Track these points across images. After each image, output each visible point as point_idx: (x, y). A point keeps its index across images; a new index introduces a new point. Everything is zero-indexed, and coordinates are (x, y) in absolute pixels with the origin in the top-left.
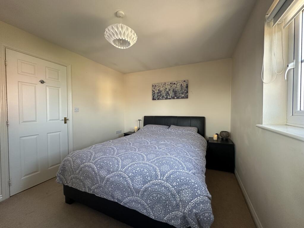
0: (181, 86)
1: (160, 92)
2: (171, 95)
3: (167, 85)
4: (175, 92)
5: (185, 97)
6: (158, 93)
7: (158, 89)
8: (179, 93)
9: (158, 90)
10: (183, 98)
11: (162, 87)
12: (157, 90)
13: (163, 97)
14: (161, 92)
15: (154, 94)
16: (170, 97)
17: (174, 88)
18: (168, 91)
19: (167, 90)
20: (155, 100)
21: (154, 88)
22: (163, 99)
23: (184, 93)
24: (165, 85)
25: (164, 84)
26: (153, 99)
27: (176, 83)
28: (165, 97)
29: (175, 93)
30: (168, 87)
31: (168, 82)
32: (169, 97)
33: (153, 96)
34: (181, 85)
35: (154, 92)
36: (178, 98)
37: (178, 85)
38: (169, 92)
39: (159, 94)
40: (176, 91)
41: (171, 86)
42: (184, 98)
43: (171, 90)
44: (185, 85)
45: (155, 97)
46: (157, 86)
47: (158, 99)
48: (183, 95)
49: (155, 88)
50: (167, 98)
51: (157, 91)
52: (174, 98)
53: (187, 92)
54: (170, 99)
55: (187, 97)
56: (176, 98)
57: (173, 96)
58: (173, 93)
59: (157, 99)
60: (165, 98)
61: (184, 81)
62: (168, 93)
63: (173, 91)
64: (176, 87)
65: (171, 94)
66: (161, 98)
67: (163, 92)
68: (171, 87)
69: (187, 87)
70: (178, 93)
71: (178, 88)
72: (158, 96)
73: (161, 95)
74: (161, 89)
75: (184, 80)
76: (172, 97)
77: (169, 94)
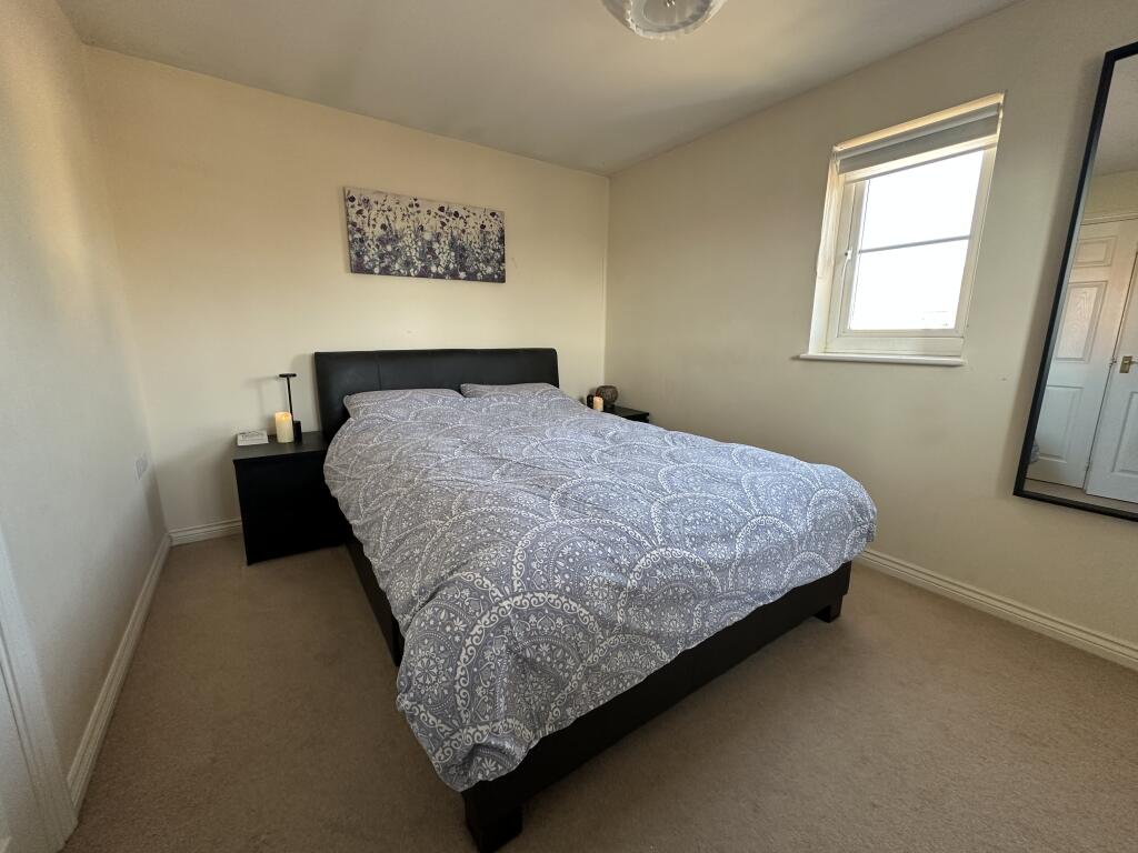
0: (481, 232)
1: (390, 237)
2: (443, 259)
3: (424, 210)
4: (460, 251)
5: (496, 276)
6: (380, 240)
7: (381, 220)
8: (477, 260)
9: (383, 227)
10: (488, 279)
11: (400, 216)
12: (378, 226)
13: (408, 264)
14: (397, 238)
15: (362, 240)
16: (441, 270)
17: (455, 233)
18: (430, 243)
19: (427, 236)
20: (370, 272)
21: (360, 212)
22: (409, 275)
23: (493, 263)
24: (415, 209)
25: (411, 206)
26: (359, 268)
27: (462, 213)
28: (419, 264)
29: (461, 256)
30: (432, 224)
31: (430, 201)
32: (434, 269)
33: (357, 254)
34: (483, 227)
35: (359, 230)
36: (471, 277)
37: (471, 221)
38: (436, 246)
39: (389, 248)
40: (464, 249)
41: (444, 220)
42: (493, 280)
43: (442, 240)
44: (496, 229)
45: (366, 258)
46: (376, 207)
47: (386, 271)
48: (489, 270)
49: (365, 213)
50: (425, 273)
51: (379, 232)
52: (454, 276)
53: (503, 260)
54: (438, 276)
55: (502, 279)
56: (462, 275)
57: (451, 266)
58: (453, 254)
59: (377, 270)
60: (416, 269)
61: (493, 214)
62: (431, 250)
63: (452, 245)
64: (463, 231)
65: (446, 257)
66: (397, 267)
67: (408, 240)
68: (443, 224)
69: (502, 240)
70: (472, 257)
71: (472, 237)
72: (382, 257)
73: (397, 253)
74: (398, 226)
75: (495, 208)
76: (447, 268)
77: (435, 257)
